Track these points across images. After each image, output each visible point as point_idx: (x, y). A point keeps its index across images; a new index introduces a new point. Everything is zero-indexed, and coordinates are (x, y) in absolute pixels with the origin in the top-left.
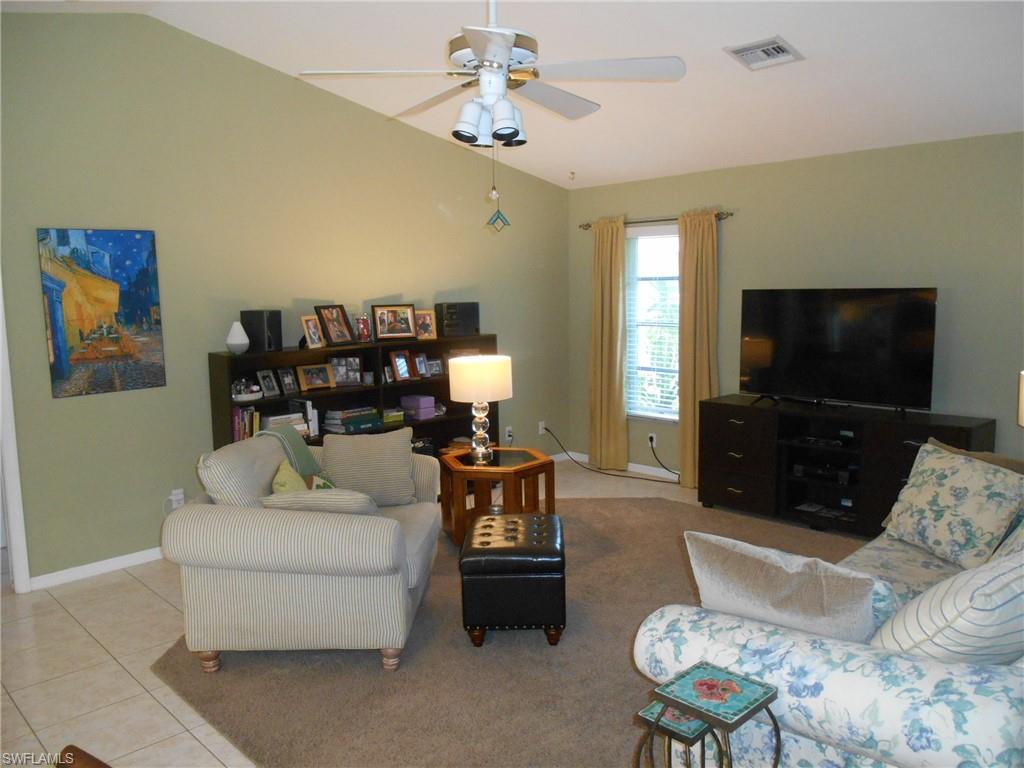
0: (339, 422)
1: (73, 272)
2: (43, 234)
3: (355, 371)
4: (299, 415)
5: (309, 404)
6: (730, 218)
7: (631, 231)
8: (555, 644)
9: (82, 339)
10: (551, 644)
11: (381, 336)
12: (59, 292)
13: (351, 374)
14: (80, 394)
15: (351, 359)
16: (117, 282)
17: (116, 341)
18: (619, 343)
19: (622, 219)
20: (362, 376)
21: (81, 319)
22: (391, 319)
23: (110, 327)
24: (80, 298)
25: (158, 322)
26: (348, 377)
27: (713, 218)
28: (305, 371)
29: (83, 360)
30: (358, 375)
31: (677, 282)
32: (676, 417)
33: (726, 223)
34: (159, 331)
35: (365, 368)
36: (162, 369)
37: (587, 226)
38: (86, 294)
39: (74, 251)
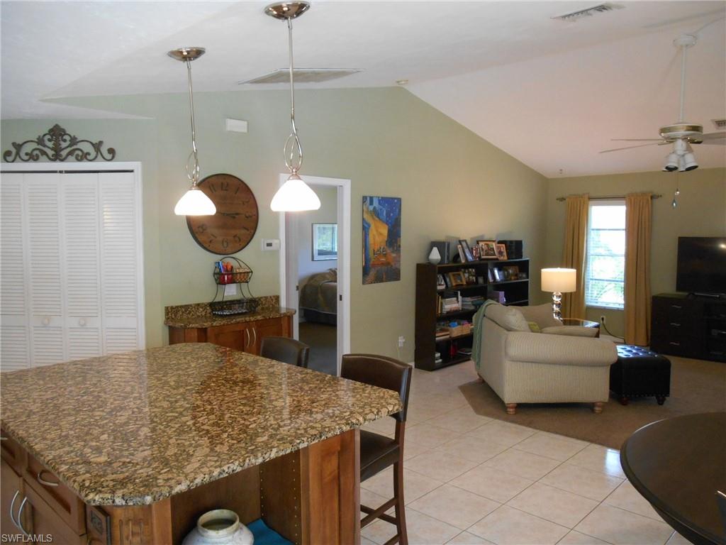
0: (470, 303)
1: (374, 219)
2: (364, 198)
3: (473, 276)
4: (455, 299)
5: (459, 292)
6: (660, 198)
7: (591, 202)
8: (662, 404)
9: (374, 254)
10: (660, 404)
11: (483, 257)
12: (368, 229)
13: (471, 277)
14: (372, 283)
15: (470, 270)
16: (388, 225)
17: (385, 255)
18: (583, 265)
19: (586, 196)
20: (477, 279)
21: (374, 244)
22: (487, 248)
23: (384, 248)
24: (375, 233)
25: (400, 246)
26: (469, 279)
27: (649, 199)
28: (454, 275)
29: (374, 265)
30: (474, 278)
31: (624, 232)
32: (622, 307)
33: (656, 202)
34: (399, 251)
35: (477, 275)
36: (399, 271)
37: (562, 199)
38: (377, 231)
39: (375, 208)
